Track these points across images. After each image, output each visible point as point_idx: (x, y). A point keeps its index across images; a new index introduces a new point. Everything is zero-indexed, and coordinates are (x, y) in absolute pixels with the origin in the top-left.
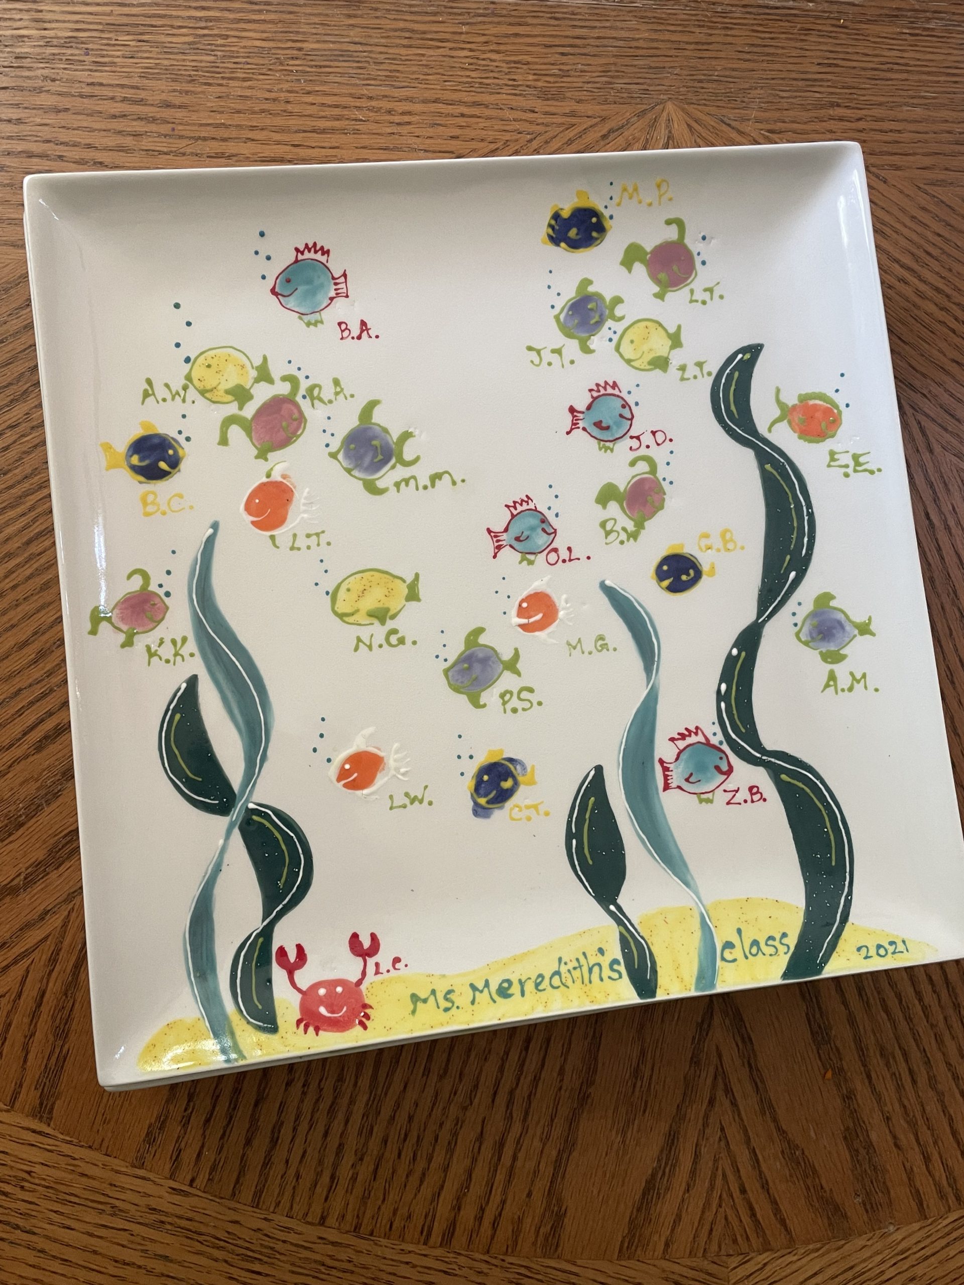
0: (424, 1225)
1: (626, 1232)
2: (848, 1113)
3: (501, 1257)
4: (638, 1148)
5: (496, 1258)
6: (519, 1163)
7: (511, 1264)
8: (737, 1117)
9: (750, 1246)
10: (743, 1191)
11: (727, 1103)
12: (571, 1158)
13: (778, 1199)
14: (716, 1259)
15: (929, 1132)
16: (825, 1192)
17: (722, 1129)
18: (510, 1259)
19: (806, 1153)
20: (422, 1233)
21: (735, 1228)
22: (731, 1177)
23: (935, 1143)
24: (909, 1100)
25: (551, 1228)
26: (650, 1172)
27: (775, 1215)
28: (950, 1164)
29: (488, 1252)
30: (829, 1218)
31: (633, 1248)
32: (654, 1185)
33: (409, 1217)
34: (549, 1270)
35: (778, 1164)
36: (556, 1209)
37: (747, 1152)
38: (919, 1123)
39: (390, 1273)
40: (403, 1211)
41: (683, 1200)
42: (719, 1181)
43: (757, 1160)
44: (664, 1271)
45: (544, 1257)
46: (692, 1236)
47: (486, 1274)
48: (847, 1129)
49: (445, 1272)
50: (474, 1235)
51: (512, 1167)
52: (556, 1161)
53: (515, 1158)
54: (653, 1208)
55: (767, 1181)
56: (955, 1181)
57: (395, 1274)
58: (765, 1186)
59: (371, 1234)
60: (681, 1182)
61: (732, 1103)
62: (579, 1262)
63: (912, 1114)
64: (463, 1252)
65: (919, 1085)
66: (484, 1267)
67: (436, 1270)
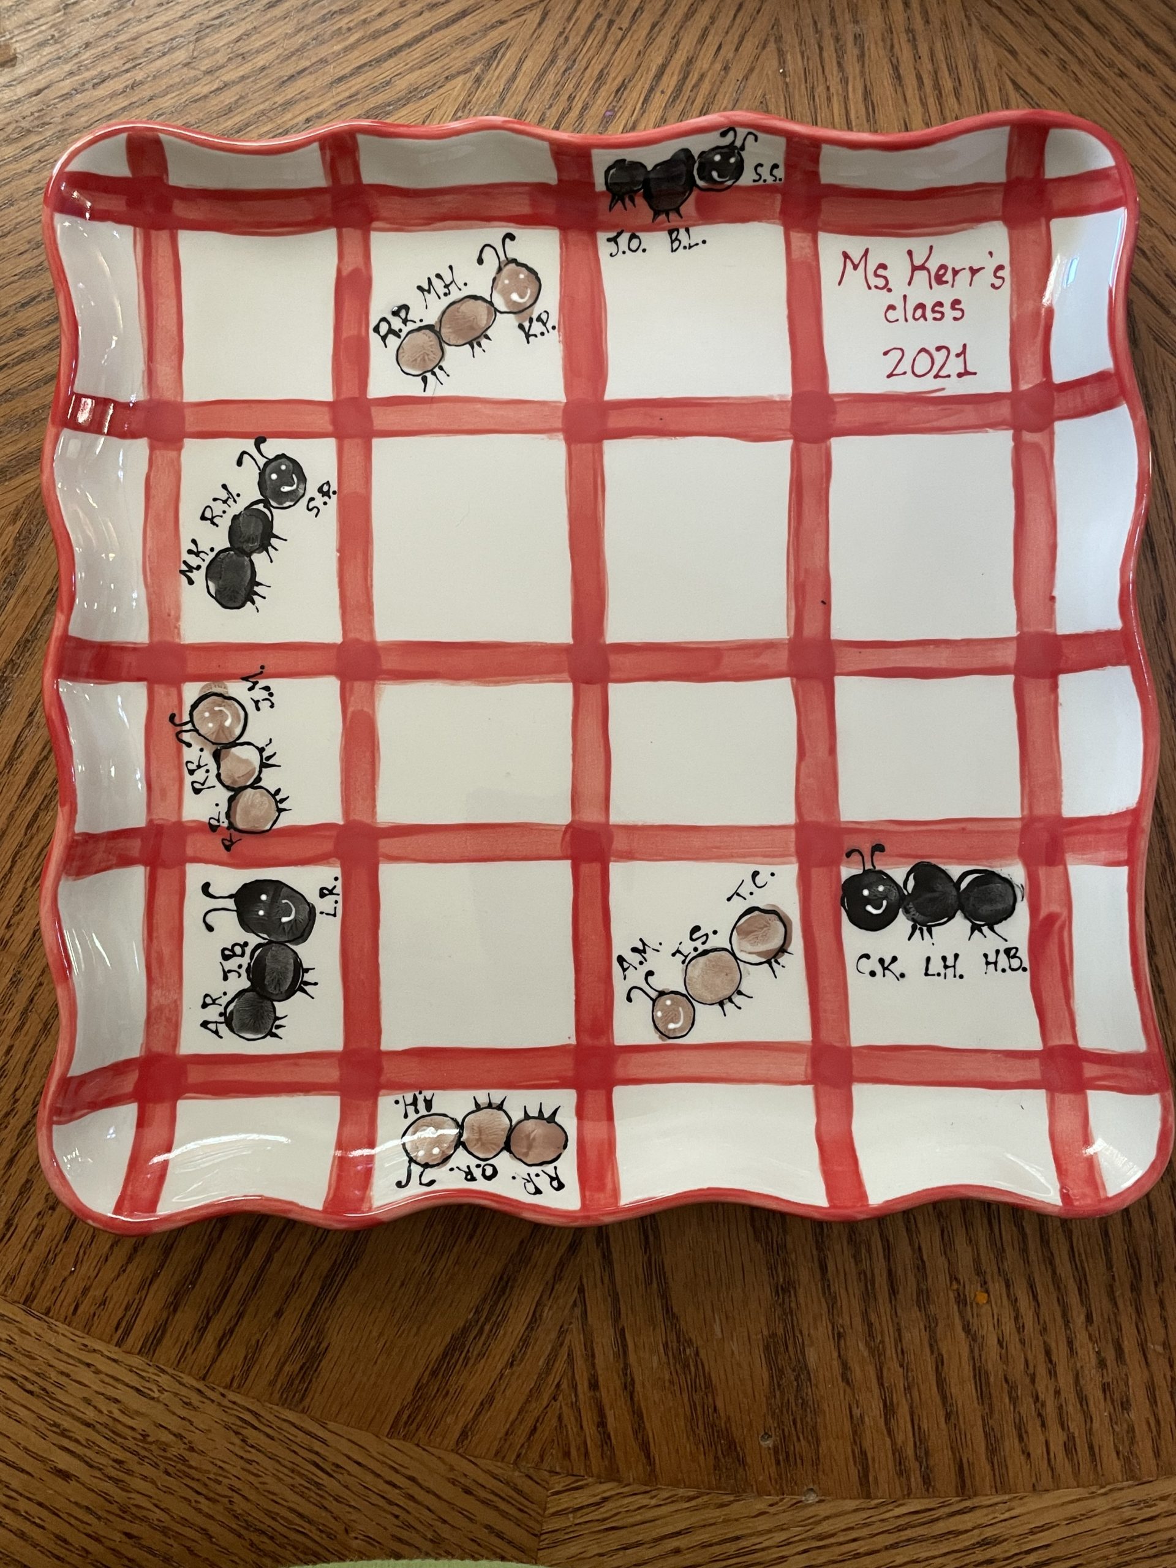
0: (122, 1318)
1: (409, 1399)
2: (779, 1311)
3: (222, 1390)
4: (450, 1287)
5: (213, 1389)
6: (273, 1267)
7: (234, 1403)
8: (606, 1280)
9: (588, 1467)
10: (594, 1385)
11: (597, 1255)
12: (349, 1278)
13: (644, 1412)
14: (532, 1472)
15: (901, 1370)
16: (719, 1418)
17: (581, 1290)
18: (232, 1396)
19: (702, 1352)
20: (117, 1329)
21: (571, 1438)
22: (580, 1363)
23: (908, 1389)
24: (879, 1317)
25: (301, 1368)
26: (461, 1324)
27: (636, 1433)
28: (925, 1426)
29: (204, 1379)
30: (716, 1458)
31: (414, 1425)
32: (464, 1345)
33: (104, 1303)
34: (285, 1425)
35: (655, 1358)
36: (313, 1343)
37: (612, 1331)
38: (888, 1352)
39: (62, 1373)
40: (96, 1293)
41: (501, 1376)
42: (560, 1365)
43: (625, 1346)
44: (452, 1469)
45: (283, 1405)
46: (503, 1431)
47: (195, 1409)
48: (773, 1335)
49: (138, 1390)
50: (189, 1351)
51: (263, 1269)
52: (327, 1277)
53: (269, 1258)
54: (454, 1378)
55: (633, 1380)
56: (927, 1453)
57: (68, 1376)
58: (629, 1387)
59: (47, 1314)
60: (504, 1351)
61: (604, 1257)
62: (331, 1425)
63: (879, 1338)
64: (170, 1371)
65: (900, 1296)
66: (195, 1399)
67: (127, 1385)
